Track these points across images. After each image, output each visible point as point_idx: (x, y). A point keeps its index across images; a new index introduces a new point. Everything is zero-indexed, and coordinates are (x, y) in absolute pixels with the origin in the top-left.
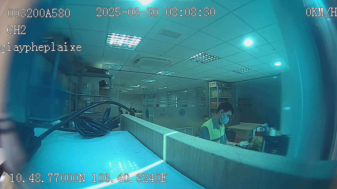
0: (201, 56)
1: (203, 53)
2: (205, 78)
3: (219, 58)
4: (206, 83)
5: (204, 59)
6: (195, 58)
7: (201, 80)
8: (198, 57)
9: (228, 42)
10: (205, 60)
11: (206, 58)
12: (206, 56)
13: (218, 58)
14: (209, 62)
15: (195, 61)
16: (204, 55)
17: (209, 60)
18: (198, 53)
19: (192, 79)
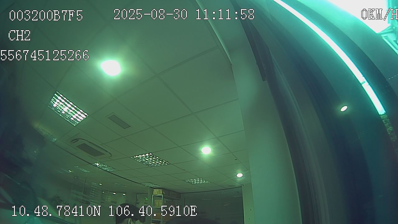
0: (147, 157)
1: (151, 154)
2: (150, 184)
3: (169, 163)
4: (149, 190)
5: (150, 161)
6: (141, 158)
7: (144, 185)
8: (144, 158)
9: (182, 147)
10: (152, 163)
11: (154, 161)
12: (154, 158)
13: (167, 163)
14: (156, 166)
15: (140, 161)
16: (151, 157)
17: (156, 164)
18: (145, 154)
19: (132, 182)
